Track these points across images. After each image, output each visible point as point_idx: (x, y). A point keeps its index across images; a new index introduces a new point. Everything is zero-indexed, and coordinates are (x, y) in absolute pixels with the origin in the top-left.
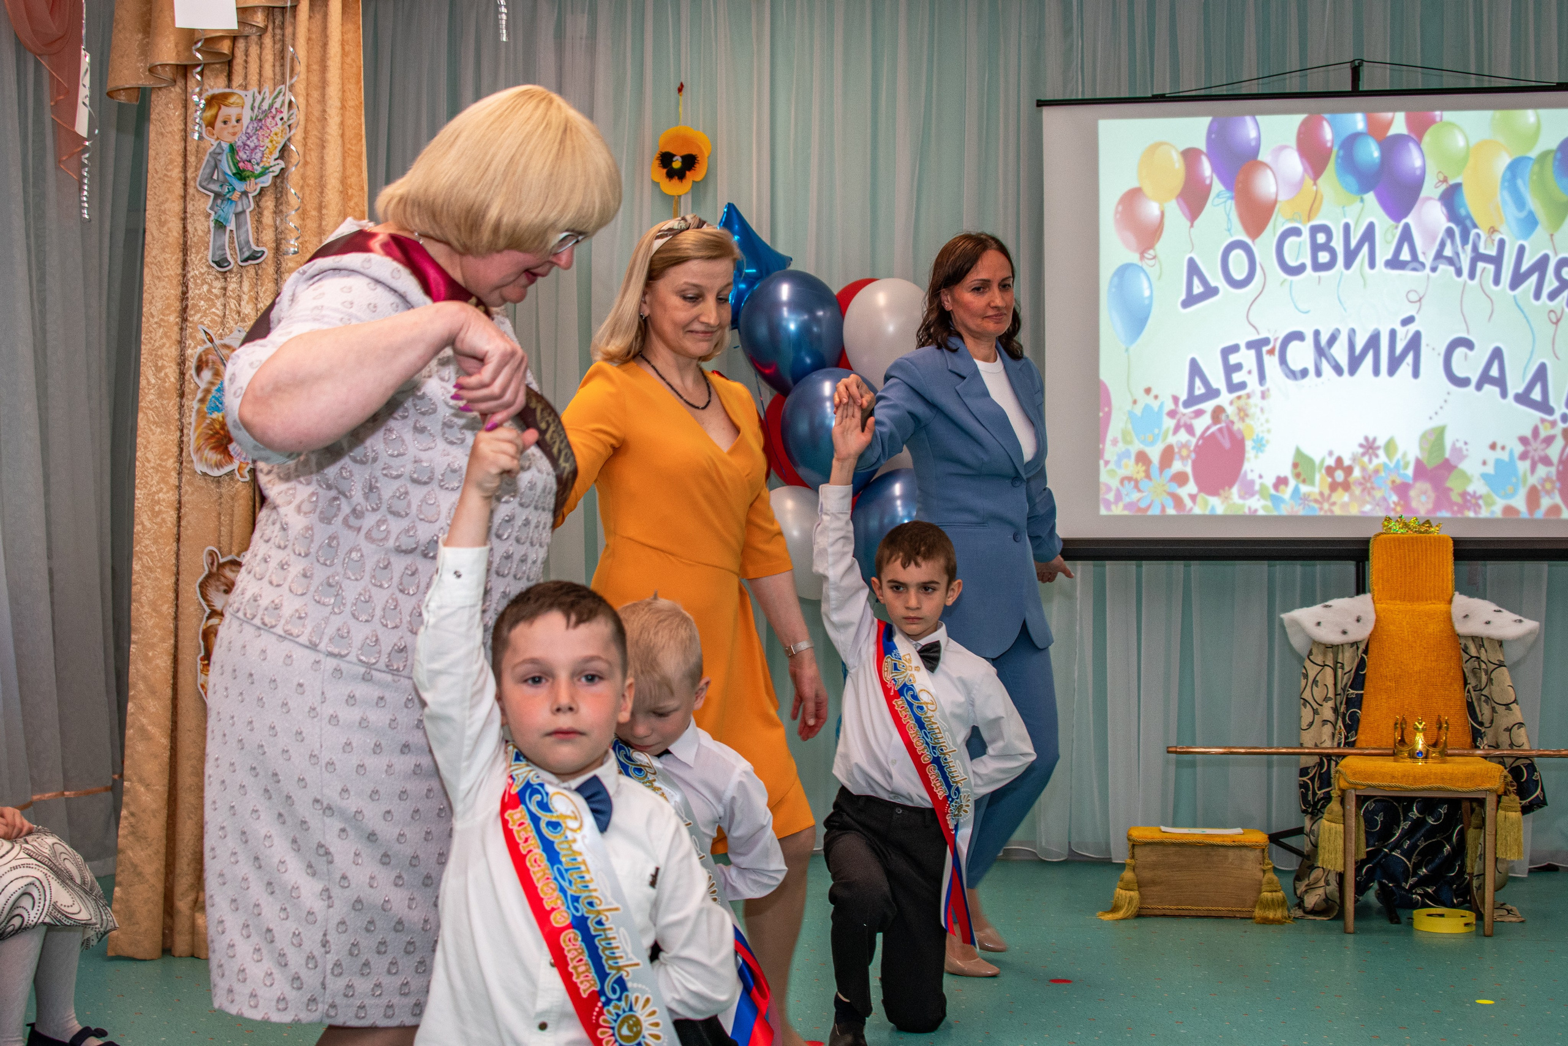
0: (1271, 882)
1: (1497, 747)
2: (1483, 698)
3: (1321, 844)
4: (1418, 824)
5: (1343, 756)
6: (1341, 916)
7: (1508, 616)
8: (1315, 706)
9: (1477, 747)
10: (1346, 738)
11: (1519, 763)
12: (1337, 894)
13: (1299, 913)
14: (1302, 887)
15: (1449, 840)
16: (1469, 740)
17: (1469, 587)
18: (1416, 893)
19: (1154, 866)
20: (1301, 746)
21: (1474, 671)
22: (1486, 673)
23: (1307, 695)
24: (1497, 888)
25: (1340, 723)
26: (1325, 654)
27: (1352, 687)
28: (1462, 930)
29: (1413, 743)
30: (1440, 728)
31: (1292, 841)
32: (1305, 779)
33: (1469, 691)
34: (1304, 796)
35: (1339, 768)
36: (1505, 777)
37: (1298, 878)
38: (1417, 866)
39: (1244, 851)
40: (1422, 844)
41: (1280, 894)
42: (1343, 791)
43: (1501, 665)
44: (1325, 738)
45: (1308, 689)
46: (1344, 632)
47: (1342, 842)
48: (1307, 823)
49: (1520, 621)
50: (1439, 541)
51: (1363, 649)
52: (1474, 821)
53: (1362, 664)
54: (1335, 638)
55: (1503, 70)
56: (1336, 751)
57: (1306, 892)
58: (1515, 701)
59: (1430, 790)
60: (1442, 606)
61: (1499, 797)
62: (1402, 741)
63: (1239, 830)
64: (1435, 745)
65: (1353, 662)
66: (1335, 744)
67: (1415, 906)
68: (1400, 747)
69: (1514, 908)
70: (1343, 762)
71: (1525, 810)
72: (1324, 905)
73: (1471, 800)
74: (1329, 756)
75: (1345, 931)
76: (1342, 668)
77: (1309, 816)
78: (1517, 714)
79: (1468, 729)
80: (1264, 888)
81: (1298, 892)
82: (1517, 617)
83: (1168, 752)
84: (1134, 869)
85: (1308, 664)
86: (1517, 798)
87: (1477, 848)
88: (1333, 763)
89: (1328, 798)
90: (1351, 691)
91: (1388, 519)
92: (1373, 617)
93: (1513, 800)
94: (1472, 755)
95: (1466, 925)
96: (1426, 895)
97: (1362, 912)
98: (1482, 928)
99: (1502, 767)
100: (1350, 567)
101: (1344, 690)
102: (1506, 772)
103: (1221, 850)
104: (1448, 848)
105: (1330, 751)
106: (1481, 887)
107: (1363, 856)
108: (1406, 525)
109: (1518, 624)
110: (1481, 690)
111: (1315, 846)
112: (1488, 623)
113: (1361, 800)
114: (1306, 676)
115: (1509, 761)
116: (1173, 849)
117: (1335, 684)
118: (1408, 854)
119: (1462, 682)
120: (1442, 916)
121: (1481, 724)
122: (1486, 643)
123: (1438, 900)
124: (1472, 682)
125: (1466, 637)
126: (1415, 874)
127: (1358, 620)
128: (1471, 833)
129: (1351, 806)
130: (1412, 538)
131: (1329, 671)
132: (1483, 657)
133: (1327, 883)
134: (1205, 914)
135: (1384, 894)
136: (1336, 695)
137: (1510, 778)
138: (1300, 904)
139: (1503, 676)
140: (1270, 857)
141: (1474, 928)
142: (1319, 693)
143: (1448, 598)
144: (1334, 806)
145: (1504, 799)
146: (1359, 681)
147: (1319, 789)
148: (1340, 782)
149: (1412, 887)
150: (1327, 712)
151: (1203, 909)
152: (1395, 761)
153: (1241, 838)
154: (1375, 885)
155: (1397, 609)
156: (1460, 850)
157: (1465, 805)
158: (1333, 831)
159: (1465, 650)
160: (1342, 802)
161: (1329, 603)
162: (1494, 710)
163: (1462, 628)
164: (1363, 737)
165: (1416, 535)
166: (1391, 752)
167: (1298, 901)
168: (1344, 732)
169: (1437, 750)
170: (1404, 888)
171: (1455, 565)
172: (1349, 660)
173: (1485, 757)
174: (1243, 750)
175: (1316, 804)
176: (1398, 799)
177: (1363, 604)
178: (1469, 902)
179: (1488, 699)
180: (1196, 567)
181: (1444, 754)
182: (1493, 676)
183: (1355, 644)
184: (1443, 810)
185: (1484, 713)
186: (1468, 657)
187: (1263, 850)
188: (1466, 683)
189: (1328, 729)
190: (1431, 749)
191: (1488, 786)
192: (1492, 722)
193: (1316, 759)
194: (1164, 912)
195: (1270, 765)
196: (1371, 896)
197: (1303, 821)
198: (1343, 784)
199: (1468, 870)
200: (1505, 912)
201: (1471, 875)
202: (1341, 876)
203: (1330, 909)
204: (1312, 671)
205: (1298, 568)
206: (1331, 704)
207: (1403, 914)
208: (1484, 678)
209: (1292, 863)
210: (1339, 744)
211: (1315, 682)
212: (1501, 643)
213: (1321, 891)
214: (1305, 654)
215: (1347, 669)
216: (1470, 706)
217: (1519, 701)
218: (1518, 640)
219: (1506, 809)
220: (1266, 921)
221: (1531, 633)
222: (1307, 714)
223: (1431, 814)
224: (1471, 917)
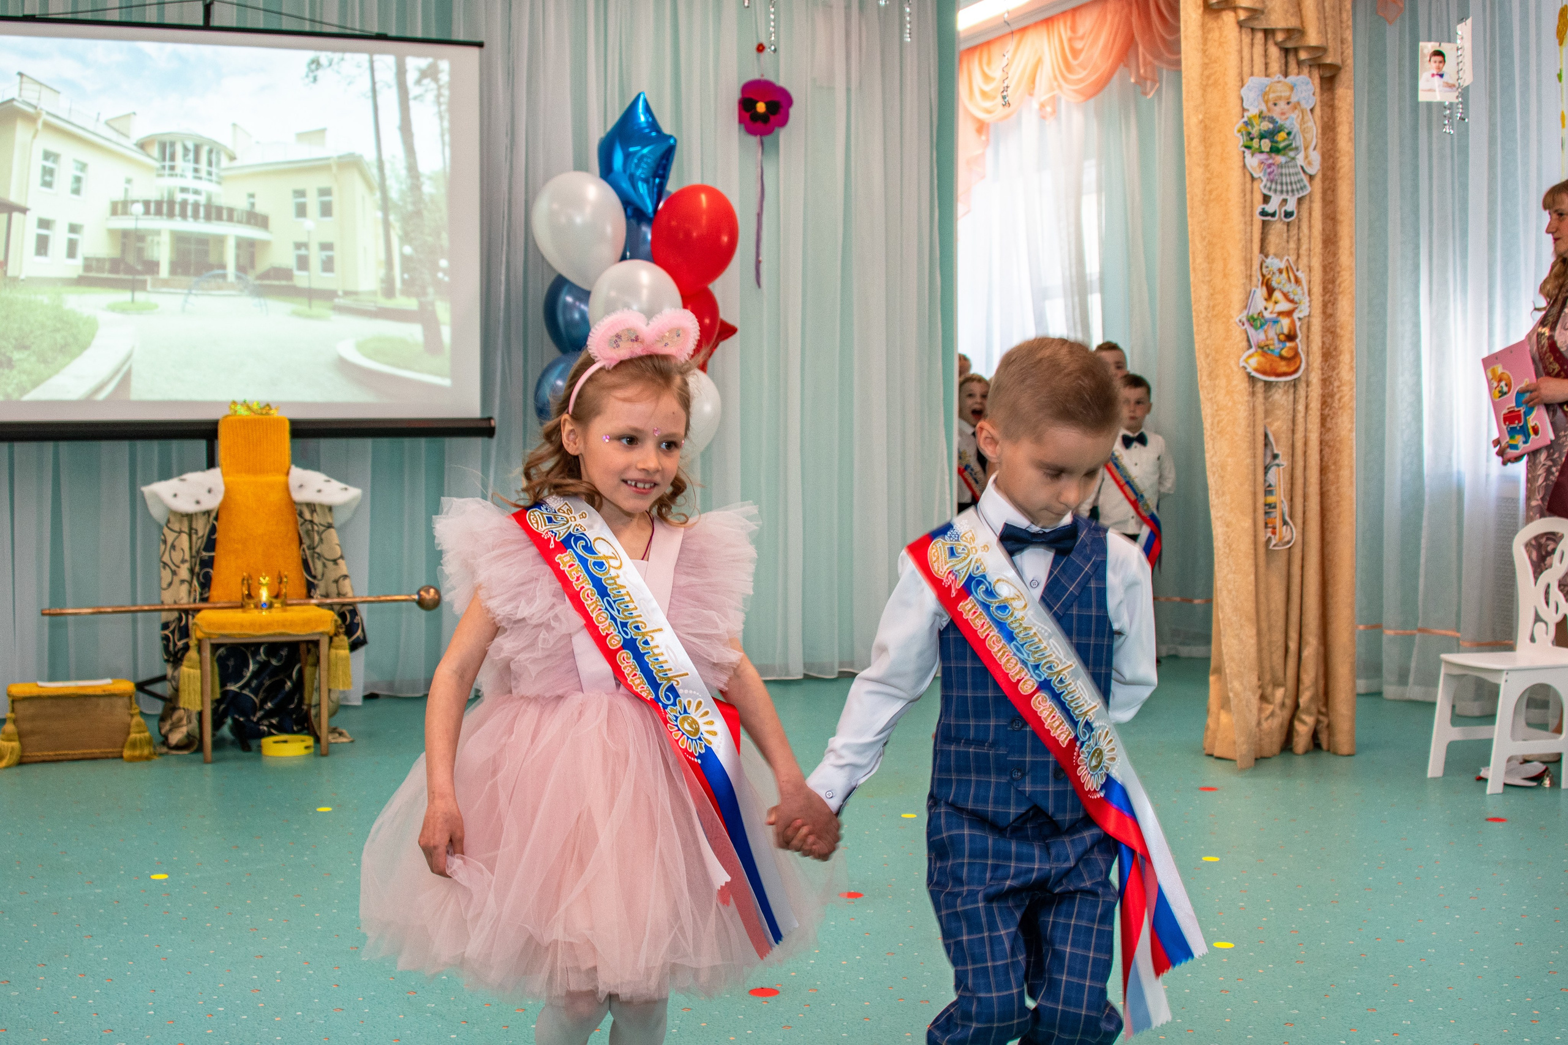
0: (138, 725)
1: (327, 596)
2: (316, 555)
3: (182, 688)
4: (263, 666)
5: (198, 610)
6: (200, 749)
7: (336, 485)
8: (173, 568)
9: (310, 596)
10: (201, 594)
11: (345, 609)
12: (197, 730)
13: (165, 750)
14: (167, 727)
15: (290, 677)
16: (304, 591)
17: (303, 460)
18: (262, 725)
19: (33, 718)
20: (162, 603)
21: (308, 532)
22: (318, 532)
23: (166, 558)
24: (332, 714)
25: (195, 582)
26: (181, 522)
27: (206, 549)
28: (304, 752)
29: (258, 595)
30: (281, 582)
31: (157, 688)
32: (167, 632)
33: (304, 550)
34: (166, 648)
35: (195, 620)
36: (336, 621)
37: (163, 719)
38: (263, 702)
39: (115, 699)
40: (267, 683)
41: (147, 734)
42: (200, 641)
43: (330, 526)
44: (182, 595)
45: (167, 553)
46: (198, 502)
47: (199, 684)
48: (169, 671)
49: (346, 489)
50: (278, 422)
51: (214, 517)
52: (311, 659)
53: (213, 530)
54: (189, 507)
55: (332, 19)
56: (193, 606)
57: (171, 730)
58: (342, 557)
59: (274, 635)
60: (281, 478)
61: (331, 639)
62: (249, 596)
63: (109, 681)
64: (277, 597)
65: (205, 528)
66: (192, 600)
67: (263, 735)
68: (248, 599)
69: (344, 731)
70: (199, 615)
71: (354, 647)
72: (186, 741)
73: (308, 642)
74: (186, 612)
75: (206, 762)
76: (196, 533)
77: (171, 664)
78: (343, 567)
79: (304, 582)
80: (132, 730)
81: (163, 731)
82: (343, 486)
83: (43, 614)
84: (15, 721)
85: (166, 530)
86: (346, 638)
87: (313, 683)
88: (190, 617)
89: (186, 648)
90: (204, 554)
91: (234, 403)
92: (222, 488)
93: (344, 640)
94: (308, 604)
95: (307, 748)
96: (271, 726)
97: (218, 744)
98: (320, 749)
99: (331, 613)
100: (202, 444)
101: (198, 552)
102: (336, 617)
103: (94, 700)
104: (289, 684)
105: (187, 607)
106: (318, 715)
107: (218, 696)
108: (249, 408)
109: (344, 492)
110: (314, 548)
111: (176, 690)
112: (319, 491)
113: (215, 647)
114: (165, 542)
115: (337, 608)
116: (49, 702)
117: (191, 548)
118: (255, 692)
119: (297, 543)
120: (285, 742)
121: (314, 577)
122: (318, 509)
123: (282, 729)
124: (306, 542)
125: (301, 504)
126: (262, 708)
127: (210, 491)
128: (308, 671)
129: (207, 653)
130: (255, 420)
131: (185, 538)
132: (316, 519)
133: (190, 722)
134: (81, 757)
135: (237, 728)
136: (192, 557)
137: (340, 622)
138: (165, 742)
139: (333, 535)
140: (137, 702)
141: (312, 750)
142: (177, 556)
143: (286, 471)
144: (193, 654)
145: (336, 639)
146: (211, 544)
147: (179, 640)
148: (196, 634)
149: (260, 719)
150: (184, 573)
151: (79, 752)
152: (244, 612)
153: (110, 687)
154: (229, 721)
155: (244, 481)
156: (299, 685)
157: (303, 647)
158: (192, 676)
159: (301, 514)
160: (200, 651)
161: (185, 476)
162: (324, 565)
163: (299, 496)
164: (216, 592)
165: (257, 417)
166: (239, 604)
167: (162, 739)
168: (198, 589)
169: (279, 600)
170: (252, 721)
171: (291, 442)
172: (202, 527)
173: (319, 605)
174: (109, 610)
175: (176, 653)
176: (247, 646)
177: (214, 478)
178: (308, 728)
179: (320, 556)
180: (64, 446)
181: (285, 604)
182: (324, 536)
183: (207, 513)
184: (284, 653)
185: (318, 567)
186: (302, 520)
187: (130, 697)
188: (301, 543)
189: (185, 587)
190: (274, 600)
191: (321, 629)
192: (323, 575)
193: (176, 614)
194: (43, 758)
195: (134, 622)
196: (226, 731)
197: (166, 670)
198: (199, 634)
199: (307, 702)
200: (337, 735)
201: (310, 706)
202: (200, 714)
203: (193, 744)
204: (170, 537)
205: (155, 446)
206: (187, 566)
207: (253, 744)
208: (317, 538)
209: (158, 707)
210: (195, 601)
211: (173, 547)
212: (330, 509)
213: (184, 730)
214: (163, 522)
215: (200, 534)
216: (305, 564)
217: (345, 556)
218: (345, 505)
219: (337, 648)
220: (133, 759)
221: (354, 499)
222: (166, 575)
223: (274, 657)
224: (310, 741)
